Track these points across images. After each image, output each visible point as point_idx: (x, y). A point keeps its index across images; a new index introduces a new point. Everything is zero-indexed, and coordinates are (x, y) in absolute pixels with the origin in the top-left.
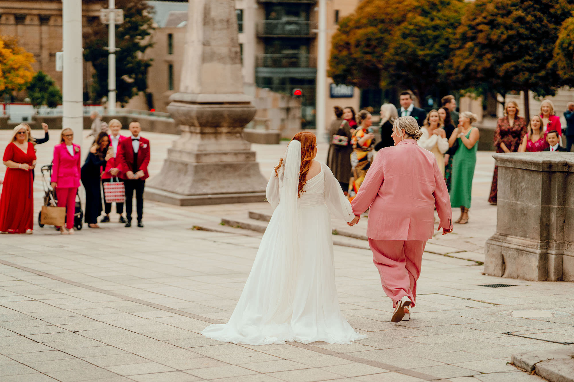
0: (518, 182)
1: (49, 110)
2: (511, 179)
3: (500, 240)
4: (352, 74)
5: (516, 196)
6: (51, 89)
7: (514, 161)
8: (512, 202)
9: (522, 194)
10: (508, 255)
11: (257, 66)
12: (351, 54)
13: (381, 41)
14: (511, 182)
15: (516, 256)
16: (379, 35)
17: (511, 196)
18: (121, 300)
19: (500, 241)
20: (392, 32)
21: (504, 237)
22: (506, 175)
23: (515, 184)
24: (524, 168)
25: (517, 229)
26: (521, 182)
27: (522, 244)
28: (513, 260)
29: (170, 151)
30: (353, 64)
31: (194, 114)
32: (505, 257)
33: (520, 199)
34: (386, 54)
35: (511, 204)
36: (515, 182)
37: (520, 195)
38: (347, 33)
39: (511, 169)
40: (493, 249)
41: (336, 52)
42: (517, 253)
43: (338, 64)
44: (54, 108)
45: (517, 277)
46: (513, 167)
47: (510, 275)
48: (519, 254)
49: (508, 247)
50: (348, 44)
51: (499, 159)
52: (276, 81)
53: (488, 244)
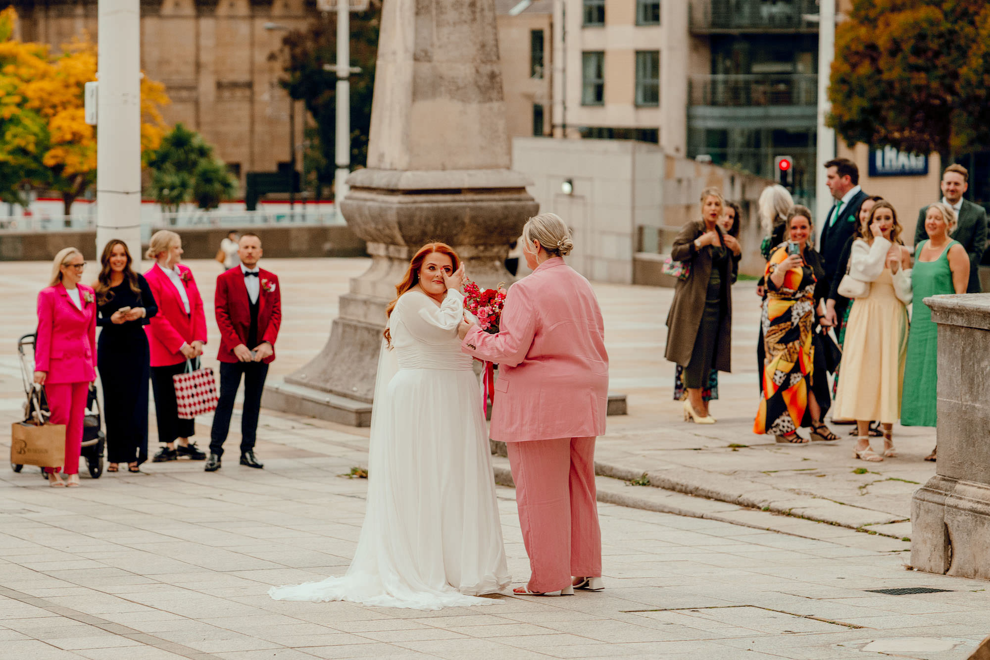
0: (977, 358)
1: (199, 213)
2: (963, 351)
3: (941, 491)
4: (883, 121)
5: (972, 392)
6: (203, 163)
7: (965, 311)
8: (965, 403)
9: (983, 385)
10: (956, 525)
11: (691, 103)
12: (879, 71)
13: (949, 40)
14: (963, 358)
15: (971, 525)
16: (945, 26)
17: (963, 392)
18: (51, 614)
19: (941, 494)
20: (977, 19)
21: (950, 484)
22: (954, 345)
23: (971, 363)
24: (986, 328)
25: (975, 465)
26: (982, 359)
27: (983, 499)
28: (965, 536)
29: (345, 302)
30: (884, 96)
31: (392, 217)
32: (950, 530)
33: (980, 398)
34: (964, 71)
35: (964, 409)
36: (970, 360)
37: (980, 389)
38: (871, 22)
39: (963, 330)
40: (928, 512)
41: (846, 68)
42: (973, 519)
43: (849, 95)
44: (211, 209)
45: (975, 575)
46: (965, 325)
47: (960, 570)
48: (976, 521)
49: (956, 507)
50: (872, 48)
51: (938, 308)
52: (737, 139)
53: (919, 500)
